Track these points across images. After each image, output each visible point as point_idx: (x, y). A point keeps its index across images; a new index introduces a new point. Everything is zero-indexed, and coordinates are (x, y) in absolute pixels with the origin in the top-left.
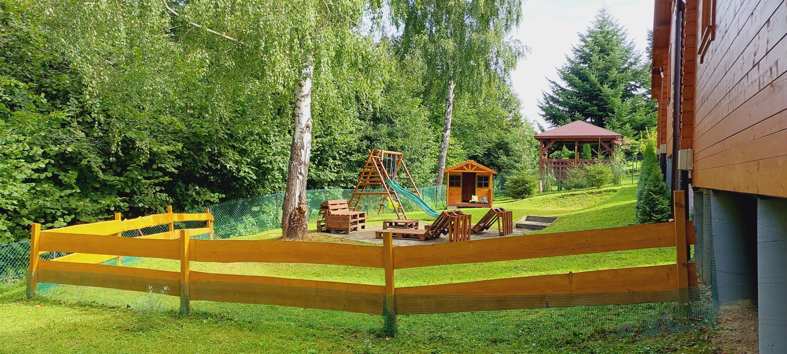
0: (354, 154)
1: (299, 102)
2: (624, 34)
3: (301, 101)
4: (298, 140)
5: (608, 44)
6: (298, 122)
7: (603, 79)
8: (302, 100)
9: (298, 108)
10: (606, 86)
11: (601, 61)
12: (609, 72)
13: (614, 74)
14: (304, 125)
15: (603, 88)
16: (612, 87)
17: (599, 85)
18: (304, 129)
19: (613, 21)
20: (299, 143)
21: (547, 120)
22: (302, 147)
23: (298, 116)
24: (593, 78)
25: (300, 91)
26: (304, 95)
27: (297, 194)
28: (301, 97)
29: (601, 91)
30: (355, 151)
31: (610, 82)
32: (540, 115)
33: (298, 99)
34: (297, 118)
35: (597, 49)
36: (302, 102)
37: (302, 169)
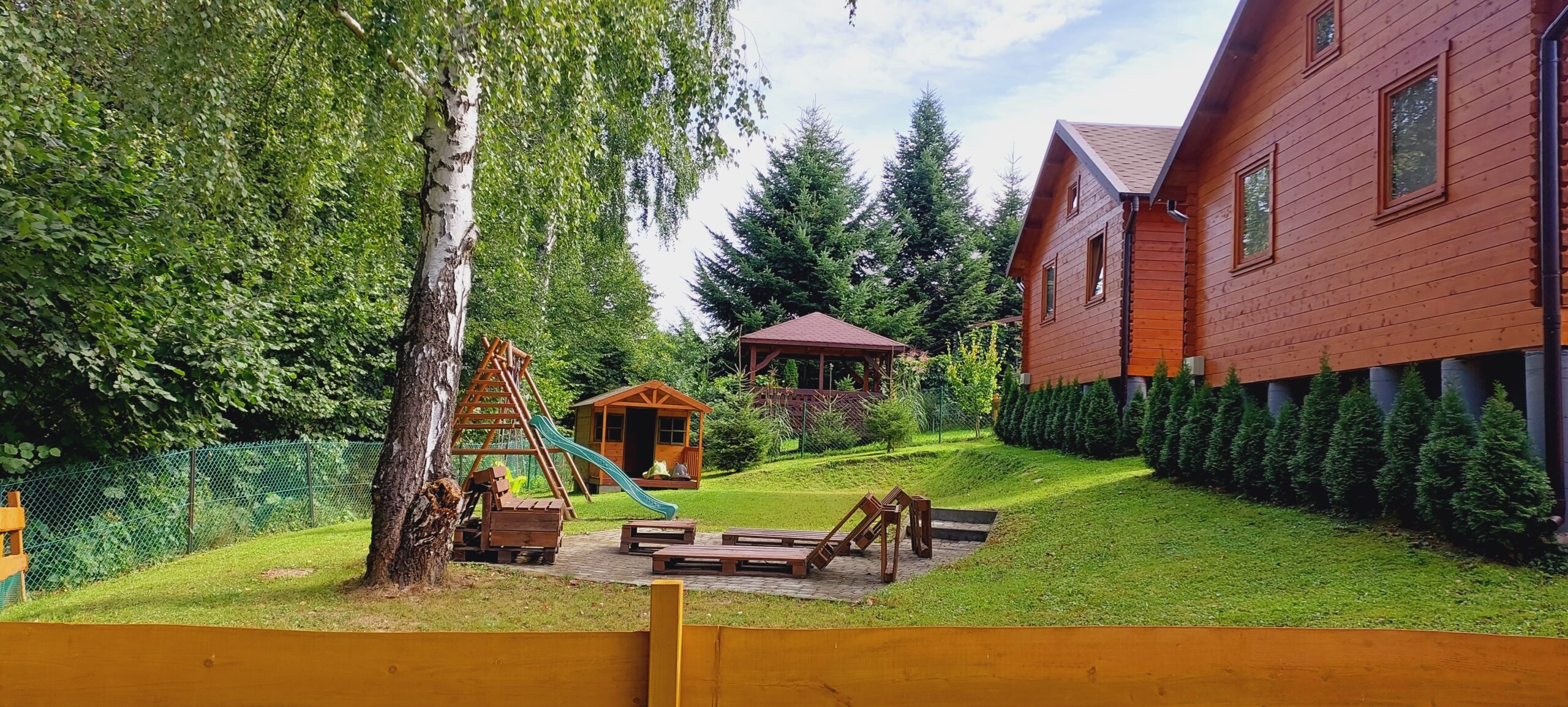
0: (382, 351)
1: (443, 171)
2: (850, 159)
3: (452, 169)
4: (440, 284)
5: (824, 176)
6: (437, 229)
7: (819, 239)
8: (456, 167)
9: (440, 190)
10: (826, 254)
11: (815, 204)
12: (829, 228)
13: (837, 232)
14: (457, 242)
15: (820, 256)
16: (835, 255)
17: (811, 251)
18: (459, 253)
19: (832, 135)
20: (442, 293)
21: (704, 310)
22: (451, 306)
23: (442, 214)
24: (803, 234)
25: (449, 141)
26: (461, 152)
27: (431, 447)
28: (453, 158)
29: (815, 262)
30: (384, 344)
31: (831, 246)
32: (693, 299)
33: (441, 164)
34: (436, 219)
35: (806, 181)
36: (455, 174)
37: (449, 370)
